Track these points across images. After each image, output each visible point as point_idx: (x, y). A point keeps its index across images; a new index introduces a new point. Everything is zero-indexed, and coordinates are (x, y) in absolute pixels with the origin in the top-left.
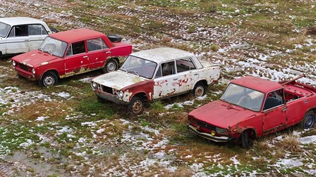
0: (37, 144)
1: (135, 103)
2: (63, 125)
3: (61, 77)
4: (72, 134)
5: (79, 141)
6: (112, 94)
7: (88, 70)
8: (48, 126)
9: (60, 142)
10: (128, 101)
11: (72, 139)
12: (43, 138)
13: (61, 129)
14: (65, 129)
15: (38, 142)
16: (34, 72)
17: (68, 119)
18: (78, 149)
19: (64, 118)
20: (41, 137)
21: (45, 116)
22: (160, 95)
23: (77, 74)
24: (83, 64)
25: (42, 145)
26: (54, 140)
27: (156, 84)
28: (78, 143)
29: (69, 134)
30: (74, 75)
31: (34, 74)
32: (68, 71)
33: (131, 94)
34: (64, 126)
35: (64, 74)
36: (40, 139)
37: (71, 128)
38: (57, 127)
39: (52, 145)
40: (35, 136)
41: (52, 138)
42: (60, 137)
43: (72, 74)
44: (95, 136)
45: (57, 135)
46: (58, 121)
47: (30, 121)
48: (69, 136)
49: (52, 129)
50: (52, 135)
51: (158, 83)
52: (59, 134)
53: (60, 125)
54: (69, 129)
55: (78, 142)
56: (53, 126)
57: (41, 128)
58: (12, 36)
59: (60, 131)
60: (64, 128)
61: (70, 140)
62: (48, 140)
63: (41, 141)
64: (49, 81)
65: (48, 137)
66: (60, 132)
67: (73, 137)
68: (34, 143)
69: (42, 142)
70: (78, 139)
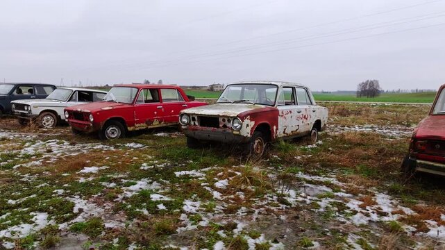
0: (61, 226)
1: (257, 141)
2: (136, 177)
3: (130, 129)
4: (160, 194)
5: (185, 208)
6: (218, 127)
7: (163, 125)
8: (103, 180)
9: (131, 215)
10: (249, 135)
11: (165, 203)
12: (85, 208)
13: (134, 184)
14: (141, 185)
15: (66, 220)
16: (92, 120)
17: (146, 168)
18: (192, 233)
19: (137, 168)
20: (79, 203)
21: (99, 166)
22: (284, 133)
23: (149, 127)
24: (157, 115)
25: (77, 229)
26: (116, 210)
27: (280, 114)
28: (183, 215)
29: (155, 193)
30: (147, 129)
31: (91, 122)
32: (138, 122)
33: (253, 123)
34: (140, 180)
35: (134, 125)
36: (76, 210)
37: (155, 183)
38: (124, 181)
39: (107, 225)
40: (62, 204)
41: (108, 205)
42: (132, 202)
43: (142, 126)
44: (216, 194)
45: (125, 198)
46: (125, 172)
47: (66, 175)
48: (155, 197)
49: (112, 185)
50: (112, 199)
51: (282, 113)
52: (129, 195)
53: (130, 177)
54: (151, 183)
55: (183, 212)
56: (115, 180)
57: (87, 185)
58: (75, 100)
59: (131, 188)
60: (139, 182)
61: (161, 207)
62: (97, 211)
63: (76, 215)
64: (113, 133)
65: (99, 205)
66: (131, 191)
67: (166, 199)
68: (52, 222)
69: (79, 219)
70: (183, 205)
